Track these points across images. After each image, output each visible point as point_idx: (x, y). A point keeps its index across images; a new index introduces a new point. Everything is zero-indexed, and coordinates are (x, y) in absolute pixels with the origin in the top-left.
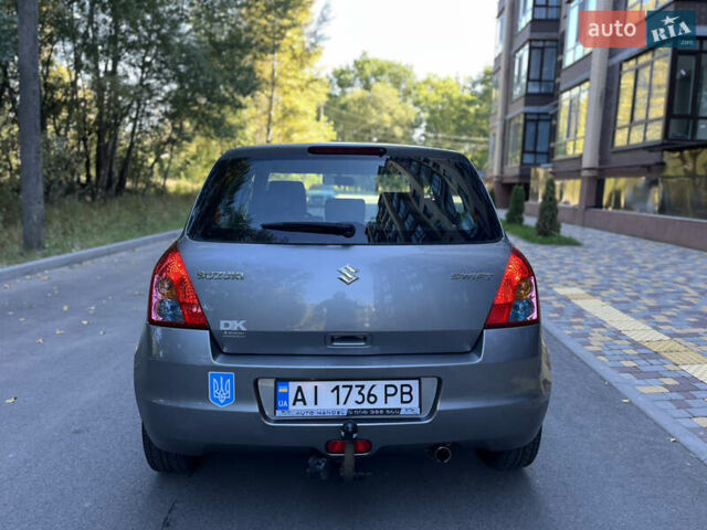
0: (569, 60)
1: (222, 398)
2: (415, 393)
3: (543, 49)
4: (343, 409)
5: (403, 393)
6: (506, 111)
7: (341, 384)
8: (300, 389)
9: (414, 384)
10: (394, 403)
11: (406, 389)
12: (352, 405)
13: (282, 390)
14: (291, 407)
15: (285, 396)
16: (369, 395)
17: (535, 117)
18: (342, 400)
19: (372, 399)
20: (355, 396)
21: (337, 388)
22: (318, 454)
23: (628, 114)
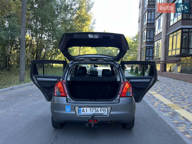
0: (156, 34)
1: (68, 111)
2: (106, 110)
3: (150, 30)
4: (92, 113)
5: (104, 110)
6: (141, 46)
7: (91, 108)
8: (83, 109)
9: (106, 108)
10: (102, 112)
11: (105, 109)
12: (94, 112)
13: (80, 109)
14: (82, 113)
15: (81, 110)
16: (97, 110)
17: (149, 47)
18: (92, 111)
19: (98, 111)
20: (94, 110)
21: (91, 109)
22: (87, 122)
23: (171, 47)
